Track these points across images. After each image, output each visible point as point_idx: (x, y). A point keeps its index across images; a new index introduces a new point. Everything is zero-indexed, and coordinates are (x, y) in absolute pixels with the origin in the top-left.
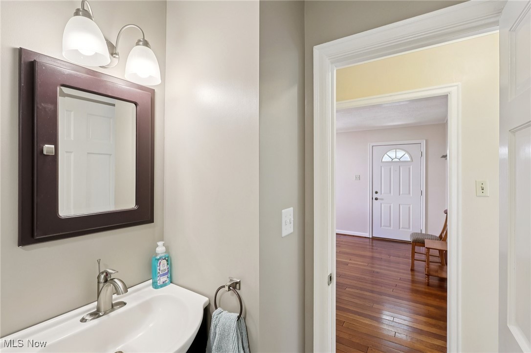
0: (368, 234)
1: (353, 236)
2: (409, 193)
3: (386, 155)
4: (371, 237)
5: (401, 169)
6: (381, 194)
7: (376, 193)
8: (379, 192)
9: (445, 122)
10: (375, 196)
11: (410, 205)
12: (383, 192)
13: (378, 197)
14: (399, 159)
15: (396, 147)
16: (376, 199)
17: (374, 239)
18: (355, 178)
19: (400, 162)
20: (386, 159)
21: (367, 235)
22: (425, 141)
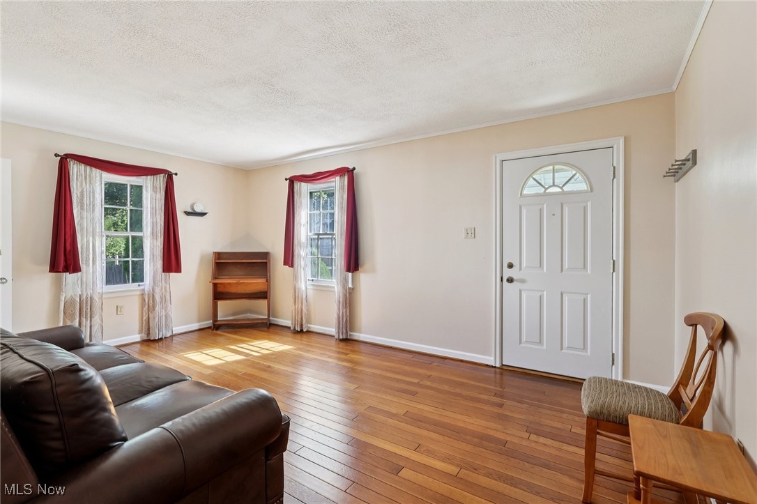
0: (492, 358)
1: (462, 361)
2: (585, 267)
3: (531, 181)
4: (498, 365)
5: (566, 210)
6: (521, 269)
7: (510, 266)
8: (516, 263)
9: (674, 88)
10: (508, 273)
11: (587, 294)
12: (524, 264)
13: (515, 277)
14: (561, 188)
15: (554, 159)
16: (510, 280)
17: (505, 370)
18: (464, 235)
19: (563, 193)
20: (531, 189)
21: (490, 360)
22: (622, 141)
